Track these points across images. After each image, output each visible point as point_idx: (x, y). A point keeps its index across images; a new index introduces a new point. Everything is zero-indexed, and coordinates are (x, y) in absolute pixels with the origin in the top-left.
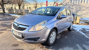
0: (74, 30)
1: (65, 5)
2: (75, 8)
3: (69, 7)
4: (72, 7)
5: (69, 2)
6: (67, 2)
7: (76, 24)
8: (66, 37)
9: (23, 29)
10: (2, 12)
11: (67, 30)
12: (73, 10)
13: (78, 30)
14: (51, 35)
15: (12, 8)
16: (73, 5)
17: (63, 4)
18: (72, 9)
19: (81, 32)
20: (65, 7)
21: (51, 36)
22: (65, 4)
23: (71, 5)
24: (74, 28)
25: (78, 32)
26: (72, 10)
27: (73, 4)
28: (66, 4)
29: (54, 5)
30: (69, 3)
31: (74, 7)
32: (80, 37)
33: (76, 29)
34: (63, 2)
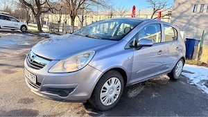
0: (185, 79)
1: (178, 17)
2: (206, 25)
3: (189, 21)
4: (196, 23)
5: (188, 9)
6: (185, 9)
7: (197, 64)
8: (154, 96)
9: (40, 66)
10: (37, 29)
11: (167, 77)
12: (199, 29)
13: (196, 82)
14: (106, 85)
15: (59, 22)
16: (199, 17)
17: (172, 13)
18: (197, 26)
19: (203, 87)
20: (177, 20)
21: (105, 88)
22: (178, 15)
23: (193, 16)
24: (187, 75)
25: (194, 85)
26: (195, 28)
27: (199, 15)
28: (182, 13)
29: (154, 17)
30: (189, 11)
31: (202, 21)
32: (195, 99)
33: (191, 77)
34: (174, 10)
